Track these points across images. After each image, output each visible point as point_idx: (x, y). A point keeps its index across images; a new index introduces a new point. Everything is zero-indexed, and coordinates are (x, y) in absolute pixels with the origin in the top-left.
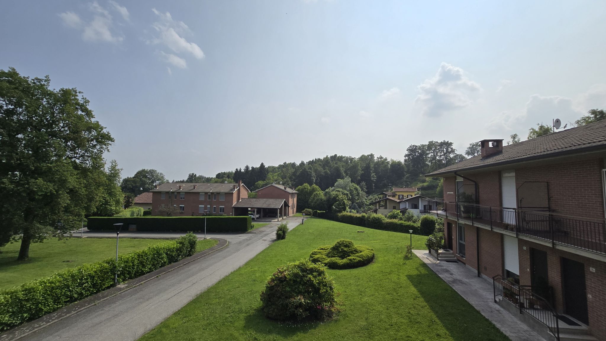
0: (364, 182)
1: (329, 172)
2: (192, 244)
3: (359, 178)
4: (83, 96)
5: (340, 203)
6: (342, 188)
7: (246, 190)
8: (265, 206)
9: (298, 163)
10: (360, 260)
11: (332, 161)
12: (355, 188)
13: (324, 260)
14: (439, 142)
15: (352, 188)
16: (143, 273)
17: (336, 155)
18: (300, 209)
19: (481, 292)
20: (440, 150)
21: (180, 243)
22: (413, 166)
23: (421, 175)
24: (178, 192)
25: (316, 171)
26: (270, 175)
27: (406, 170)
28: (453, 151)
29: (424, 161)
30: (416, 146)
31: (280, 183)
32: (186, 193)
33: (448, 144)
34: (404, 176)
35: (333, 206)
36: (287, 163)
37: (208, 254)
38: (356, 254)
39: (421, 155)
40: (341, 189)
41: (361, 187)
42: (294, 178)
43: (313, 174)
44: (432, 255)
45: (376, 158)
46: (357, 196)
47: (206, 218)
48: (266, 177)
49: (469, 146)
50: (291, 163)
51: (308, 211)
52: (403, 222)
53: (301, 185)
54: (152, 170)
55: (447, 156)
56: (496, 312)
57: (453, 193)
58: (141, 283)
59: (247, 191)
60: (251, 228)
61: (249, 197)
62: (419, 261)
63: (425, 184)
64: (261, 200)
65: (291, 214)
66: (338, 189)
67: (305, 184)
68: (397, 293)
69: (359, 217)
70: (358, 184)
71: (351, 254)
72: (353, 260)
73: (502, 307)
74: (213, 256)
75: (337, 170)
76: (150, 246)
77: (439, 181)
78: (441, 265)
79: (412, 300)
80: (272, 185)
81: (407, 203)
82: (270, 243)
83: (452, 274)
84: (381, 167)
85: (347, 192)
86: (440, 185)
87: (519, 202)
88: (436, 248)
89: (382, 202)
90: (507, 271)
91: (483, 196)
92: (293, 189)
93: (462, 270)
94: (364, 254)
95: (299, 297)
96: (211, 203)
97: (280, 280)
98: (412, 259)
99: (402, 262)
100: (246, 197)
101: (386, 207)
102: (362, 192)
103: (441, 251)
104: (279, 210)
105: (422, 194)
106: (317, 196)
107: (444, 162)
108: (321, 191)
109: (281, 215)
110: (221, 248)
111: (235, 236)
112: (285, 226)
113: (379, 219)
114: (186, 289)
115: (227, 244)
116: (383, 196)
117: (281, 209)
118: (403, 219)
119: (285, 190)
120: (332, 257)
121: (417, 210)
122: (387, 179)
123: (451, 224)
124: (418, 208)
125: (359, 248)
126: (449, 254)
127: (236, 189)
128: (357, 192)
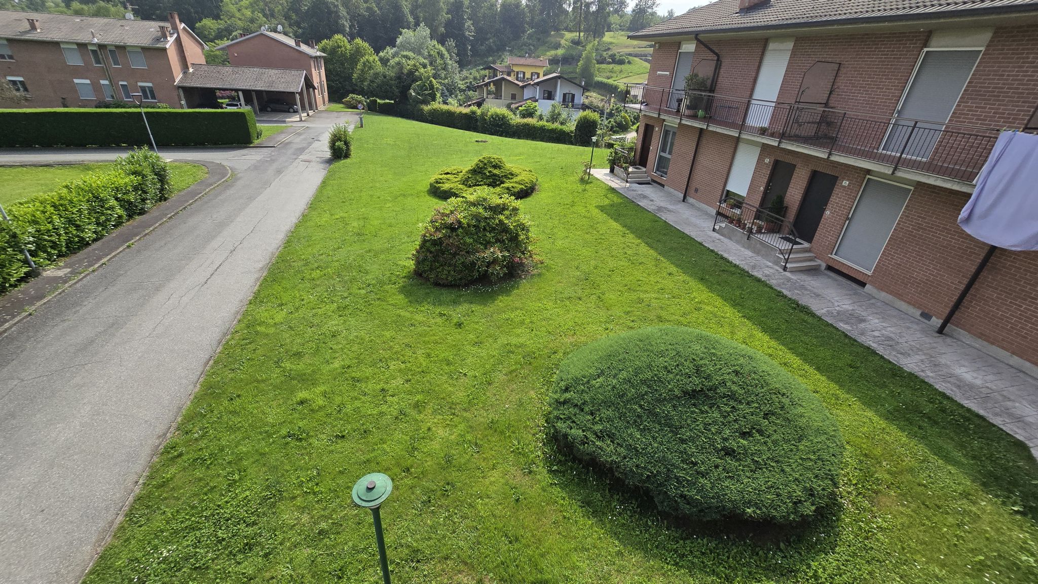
0: (452, 40)
1: (376, 9)
2: (160, 174)
3: (443, 29)
5: (425, 85)
6: (412, 50)
7: (192, 39)
8: (260, 86)
10: (521, 189)
12: (438, 53)
15: (432, 53)
18: (336, 94)
19: (693, 220)
21: (135, 173)
22: (541, 13)
23: (552, 33)
27: (528, 19)
31: (279, 30)
32: (12, 40)
34: (524, 32)
35: (412, 91)
37: (205, 194)
38: (512, 179)
40: (412, 54)
41: (448, 51)
42: (293, 16)
43: (343, 12)
44: (616, 176)
46: (444, 69)
52: (545, 123)
53: (329, 38)
57: (668, 73)
58: (102, 262)
59: (199, 46)
60: (258, 137)
61: (211, 59)
62: (604, 187)
63: (560, 52)
65: (321, 107)
66: (405, 53)
67: (336, 36)
68: (598, 232)
69: (466, 114)
71: (505, 180)
72: (510, 189)
73: (722, 235)
74: (220, 198)
75: (394, 8)
76: (69, 184)
77: (583, 47)
78: (635, 189)
79: (621, 238)
80: (262, 34)
81: (538, 88)
82: (322, 166)
83: (652, 201)
84: (482, 7)
85: (425, 61)
86: (584, 54)
87: (800, 93)
88: (624, 165)
89: (492, 84)
90: (728, 191)
91: (724, 80)
92: (313, 47)
93: (662, 194)
94: (524, 178)
95: (492, 250)
96: (109, 74)
97: (452, 228)
98: (592, 182)
99: (580, 187)
100: (203, 61)
101: (498, 95)
102: (450, 62)
103: (631, 169)
104: (298, 96)
105: (561, 72)
106: (368, 66)
107: (594, 7)
108: (374, 54)
109: (303, 108)
110: (222, 180)
111: (231, 156)
112: (345, 132)
113: (504, 117)
114: (224, 262)
115: (230, 171)
116: (489, 73)
117: (301, 94)
118: (545, 118)
119: (297, 48)
120: (474, 186)
121: (552, 102)
122: (494, 36)
123: (653, 127)
124: (553, 99)
125: (514, 170)
126: (642, 173)
127: (171, 39)
128: (442, 62)
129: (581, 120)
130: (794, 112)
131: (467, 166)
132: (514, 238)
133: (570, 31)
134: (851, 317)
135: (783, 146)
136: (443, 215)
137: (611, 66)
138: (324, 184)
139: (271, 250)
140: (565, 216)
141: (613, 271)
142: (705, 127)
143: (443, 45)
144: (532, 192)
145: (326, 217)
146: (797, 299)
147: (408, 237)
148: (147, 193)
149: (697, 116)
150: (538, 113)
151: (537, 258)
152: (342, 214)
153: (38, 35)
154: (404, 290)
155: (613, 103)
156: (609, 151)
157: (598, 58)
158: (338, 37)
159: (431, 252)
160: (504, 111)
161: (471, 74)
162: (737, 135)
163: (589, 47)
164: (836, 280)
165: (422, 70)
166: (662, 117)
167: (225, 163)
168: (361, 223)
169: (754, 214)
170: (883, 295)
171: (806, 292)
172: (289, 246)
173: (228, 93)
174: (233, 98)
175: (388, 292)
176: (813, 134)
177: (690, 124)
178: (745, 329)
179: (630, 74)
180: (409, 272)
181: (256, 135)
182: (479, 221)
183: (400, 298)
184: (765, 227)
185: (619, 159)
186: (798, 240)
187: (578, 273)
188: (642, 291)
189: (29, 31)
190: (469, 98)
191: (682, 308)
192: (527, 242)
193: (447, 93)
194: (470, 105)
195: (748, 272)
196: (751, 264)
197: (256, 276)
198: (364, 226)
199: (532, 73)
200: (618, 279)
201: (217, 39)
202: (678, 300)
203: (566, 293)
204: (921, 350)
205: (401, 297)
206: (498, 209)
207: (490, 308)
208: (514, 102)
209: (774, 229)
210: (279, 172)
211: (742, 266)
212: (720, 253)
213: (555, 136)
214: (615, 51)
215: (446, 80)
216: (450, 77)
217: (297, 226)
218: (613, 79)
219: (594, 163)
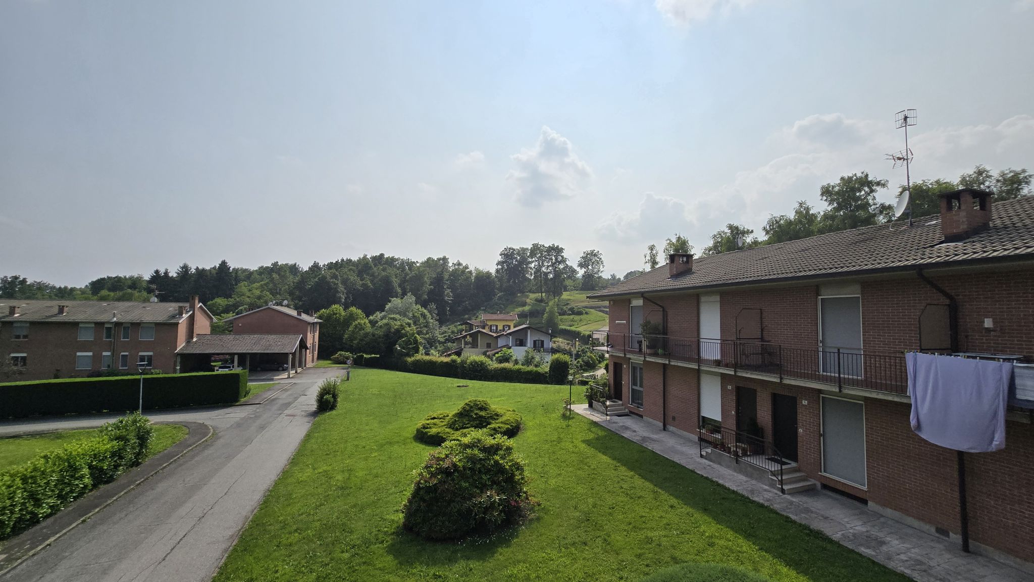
0: (433, 304)
1: (370, 284)
2: (143, 437)
3: (426, 296)
5: (410, 341)
6: (399, 313)
7: (206, 315)
8: (257, 349)
9: (305, 267)
10: (508, 428)
11: (375, 265)
12: (421, 314)
13: (449, 435)
14: (547, 245)
15: (416, 314)
16: (34, 520)
17: (382, 255)
18: (326, 352)
19: (679, 447)
20: (547, 258)
21: (118, 438)
22: (509, 281)
23: (519, 295)
24: (4, 323)
25: (345, 282)
26: (243, 287)
27: (497, 286)
28: (564, 261)
29: (524, 271)
30: (514, 250)
31: (284, 304)
32: (35, 323)
33: (558, 250)
34: (495, 295)
35: (397, 346)
36: (279, 264)
37: (182, 456)
38: (497, 419)
39: (521, 263)
40: (399, 316)
41: (430, 312)
42: (297, 293)
43: (341, 288)
44: (596, 409)
45: (450, 265)
46: (426, 327)
47: (144, 379)
48: (232, 290)
49: (582, 255)
50: (287, 264)
51: (344, 356)
52: (521, 367)
53: (326, 308)
55: (556, 268)
56: (709, 467)
57: (625, 322)
58: (48, 542)
59: (209, 319)
60: (245, 395)
61: (215, 329)
62: (586, 421)
63: (527, 308)
64: (246, 336)
65: (309, 364)
66: (392, 316)
67: (333, 306)
68: (589, 466)
69: (447, 363)
70: (425, 306)
71: (491, 421)
72: (499, 429)
73: (711, 460)
75: (387, 281)
76: (48, 454)
77: (545, 303)
78: (616, 421)
79: (613, 471)
80: (269, 308)
81: (511, 337)
82: (307, 419)
83: (635, 431)
84: (459, 280)
85: (409, 321)
86: (547, 309)
87: (738, 332)
88: (601, 400)
89: (468, 336)
90: (703, 417)
91: (672, 325)
92: (312, 316)
93: (642, 424)
94: (509, 418)
95: (489, 493)
96: (114, 347)
97: (446, 472)
98: (574, 418)
99: (564, 423)
100: (208, 331)
101: (474, 345)
102: (432, 321)
103: (608, 403)
104: (290, 356)
105: (529, 324)
106: (360, 327)
107: (551, 275)
108: (365, 318)
109: (293, 366)
110: (203, 440)
111: (216, 414)
112: (334, 385)
113: (482, 363)
114: (189, 531)
115: (212, 431)
116: (466, 327)
117: (294, 354)
118: (520, 363)
119: (299, 317)
120: (461, 429)
121: (526, 348)
122: (470, 299)
123: (621, 365)
124: (525, 346)
125: (499, 411)
126: (619, 405)
127: (185, 316)
128: (425, 321)
129: (554, 362)
130: (738, 346)
131: (453, 410)
132: (510, 479)
133: (534, 292)
134: (869, 540)
135: (739, 374)
136: (439, 459)
137: (572, 317)
138: (308, 437)
139: (244, 514)
140: (554, 453)
141: (613, 508)
142: (667, 362)
143: (425, 308)
144: (518, 431)
145: (309, 472)
146: (807, 523)
147: (396, 487)
148: (122, 458)
149: (658, 354)
150: (514, 358)
151: (533, 500)
152: (325, 468)
153: (64, 317)
154: (393, 550)
155: (578, 346)
156: (584, 388)
157: (560, 311)
158: (335, 307)
159: (424, 501)
160: (482, 358)
161: (449, 329)
162: (697, 368)
163: (551, 303)
164: (837, 500)
165: (408, 329)
166: (628, 356)
167: (207, 423)
168: (347, 475)
169: (734, 438)
170: (889, 512)
171: (814, 515)
172: (266, 507)
173: (222, 357)
174: (225, 361)
175: (374, 553)
176: (760, 363)
177: (653, 360)
178: (767, 564)
179: (589, 322)
180: (398, 527)
181: (244, 393)
182: (475, 463)
183: (389, 561)
184: (748, 449)
185: (596, 394)
186: (784, 460)
187: (578, 514)
188: (647, 529)
189: (56, 314)
190: (448, 349)
191: (695, 545)
192: (522, 483)
193: (428, 346)
194: (449, 355)
195: (748, 498)
196: (749, 489)
197: (224, 546)
198: (349, 479)
199: (504, 326)
200: (620, 517)
201: (222, 313)
202: (688, 536)
203: (569, 537)
204: (959, 574)
205: (390, 558)
206: (493, 450)
207: (490, 564)
208: (489, 350)
209: (758, 450)
210: (262, 428)
211: (740, 492)
212: (714, 479)
213: (531, 377)
214: (573, 305)
215: (428, 335)
216: (431, 332)
217: (276, 484)
218: (575, 326)
219: (572, 400)
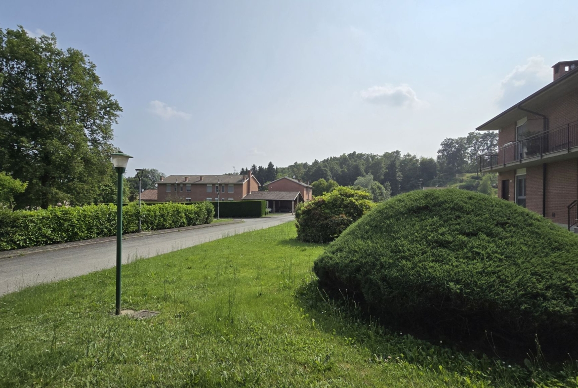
0: (388, 182)
1: (346, 171)
3: (383, 177)
4: (89, 60)
6: (363, 186)
7: (255, 181)
8: (277, 198)
9: (310, 163)
11: (350, 159)
12: (378, 187)
14: (482, 133)
15: (374, 187)
16: (164, 227)
17: (354, 153)
20: (482, 143)
22: (448, 164)
23: (457, 174)
24: (184, 184)
25: (332, 169)
27: (439, 169)
29: (462, 156)
30: (453, 140)
31: (294, 177)
32: (193, 184)
33: (493, 136)
34: (436, 175)
36: (298, 164)
39: (459, 150)
41: (385, 187)
43: (329, 172)
45: (402, 156)
46: (381, 195)
47: (219, 202)
50: (302, 163)
53: (317, 180)
54: (154, 170)
55: (491, 150)
59: (257, 184)
60: (265, 215)
61: (260, 189)
64: (273, 192)
67: (321, 179)
70: (382, 184)
75: (357, 168)
77: (480, 179)
80: (284, 178)
84: (408, 166)
92: (307, 184)
96: (219, 196)
100: (257, 190)
102: (385, 192)
104: (293, 203)
107: (487, 157)
117: (295, 200)
119: (300, 184)
122: (416, 178)
123: (508, 181)
127: (246, 181)
128: (380, 191)
133: (470, 172)
148: (199, 217)
177: (528, 161)
189: (199, 181)
